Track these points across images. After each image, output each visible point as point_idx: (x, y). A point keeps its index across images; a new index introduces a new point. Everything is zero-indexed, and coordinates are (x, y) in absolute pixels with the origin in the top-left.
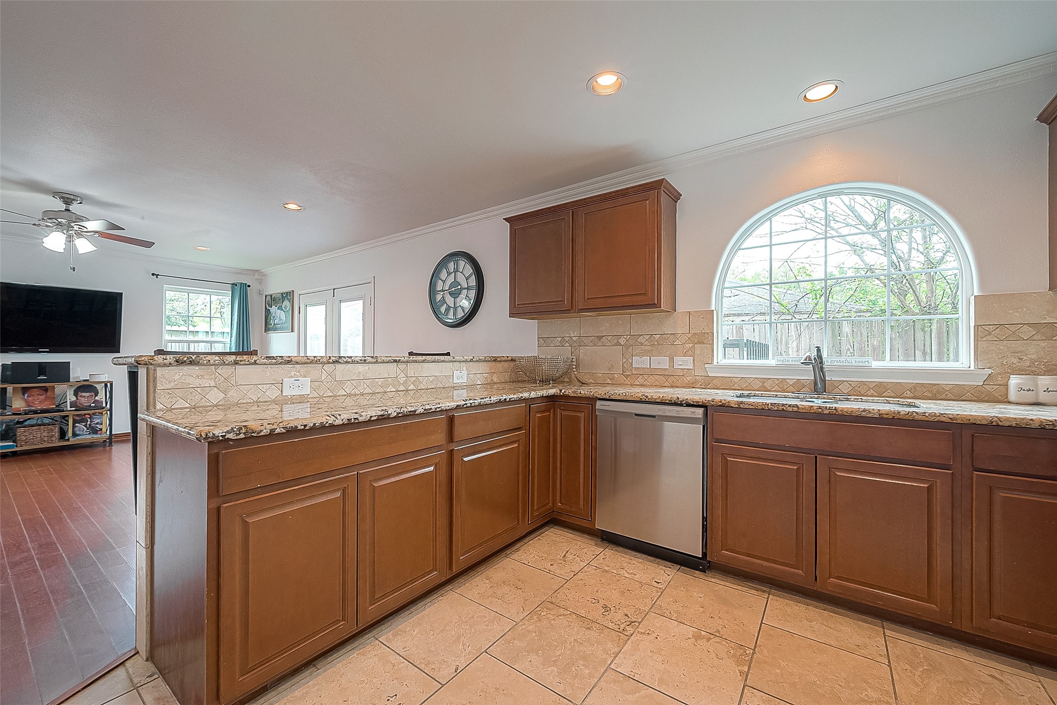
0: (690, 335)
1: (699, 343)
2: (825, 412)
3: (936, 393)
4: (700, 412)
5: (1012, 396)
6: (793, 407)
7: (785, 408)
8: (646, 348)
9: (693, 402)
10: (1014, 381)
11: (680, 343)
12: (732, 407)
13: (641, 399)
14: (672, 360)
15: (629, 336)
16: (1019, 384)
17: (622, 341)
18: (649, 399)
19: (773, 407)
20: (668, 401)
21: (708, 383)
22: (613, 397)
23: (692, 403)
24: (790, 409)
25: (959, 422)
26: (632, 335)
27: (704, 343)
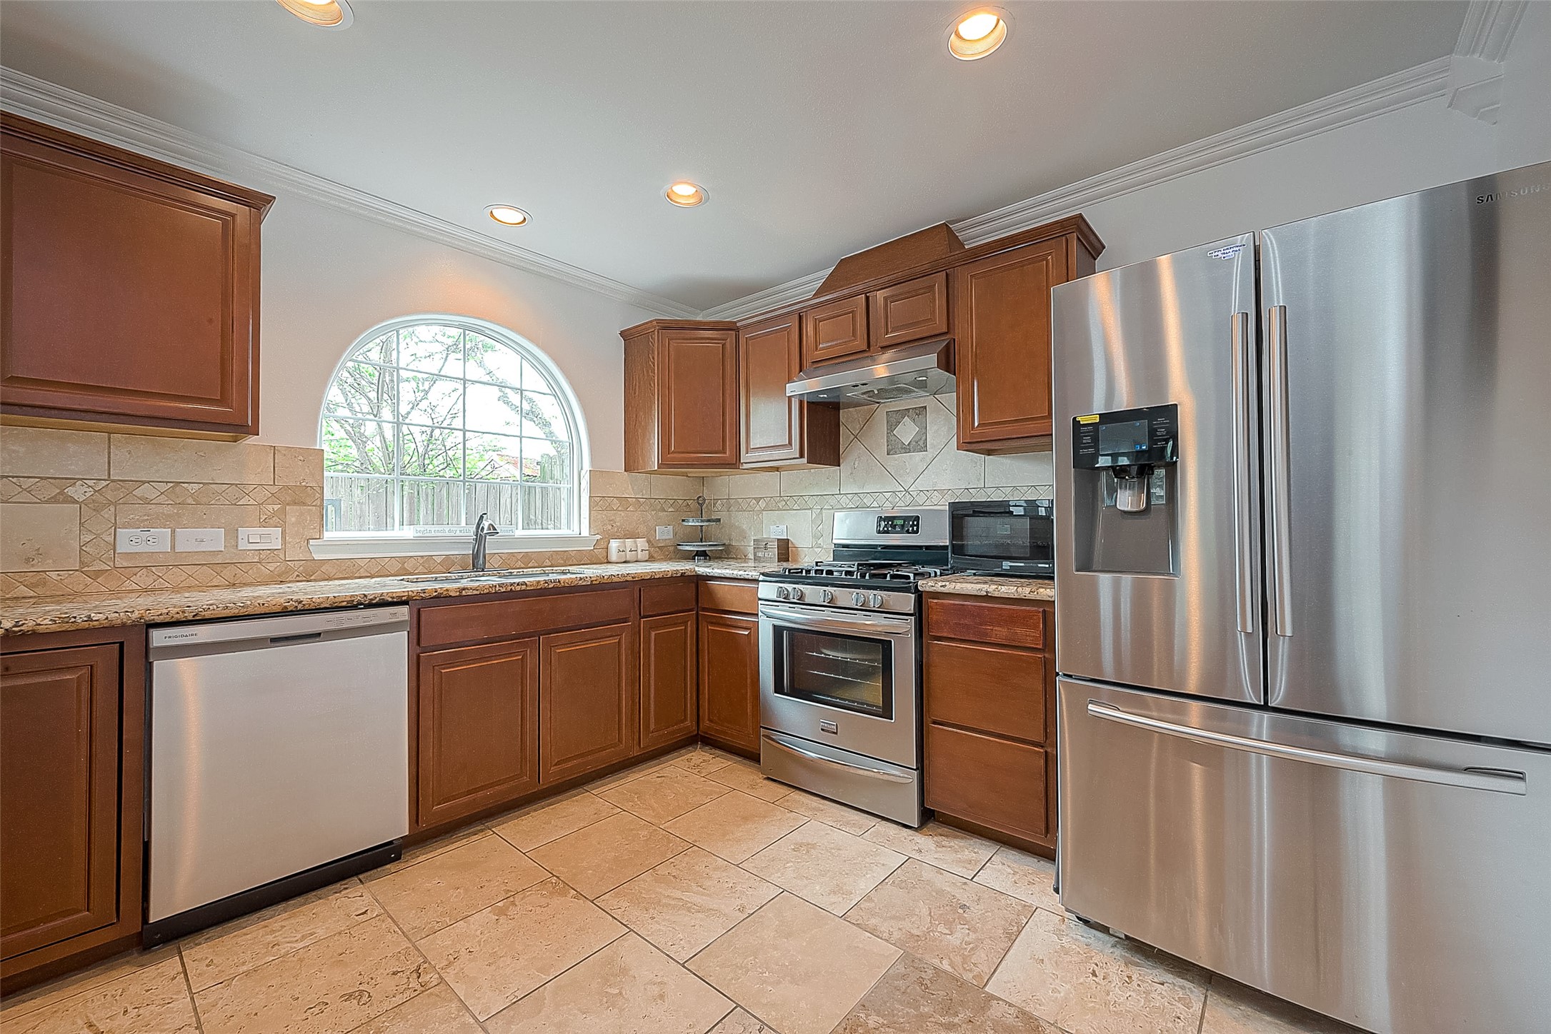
0: (274, 489)
1: (295, 503)
2: (550, 586)
3: (567, 559)
4: (403, 612)
5: (614, 556)
6: (522, 585)
7: (513, 588)
8: (160, 509)
9: (393, 598)
10: (614, 545)
11: (252, 502)
12: (450, 596)
13: (286, 607)
14: (232, 534)
15: (105, 483)
16: (618, 546)
17: (77, 492)
18: (304, 605)
19: (501, 588)
20: (344, 604)
21: (312, 571)
22: (207, 615)
23: (390, 600)
24: (518, 588)
25: (637, 579)
26: (113, 481)
27: (304, 504)
